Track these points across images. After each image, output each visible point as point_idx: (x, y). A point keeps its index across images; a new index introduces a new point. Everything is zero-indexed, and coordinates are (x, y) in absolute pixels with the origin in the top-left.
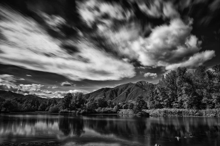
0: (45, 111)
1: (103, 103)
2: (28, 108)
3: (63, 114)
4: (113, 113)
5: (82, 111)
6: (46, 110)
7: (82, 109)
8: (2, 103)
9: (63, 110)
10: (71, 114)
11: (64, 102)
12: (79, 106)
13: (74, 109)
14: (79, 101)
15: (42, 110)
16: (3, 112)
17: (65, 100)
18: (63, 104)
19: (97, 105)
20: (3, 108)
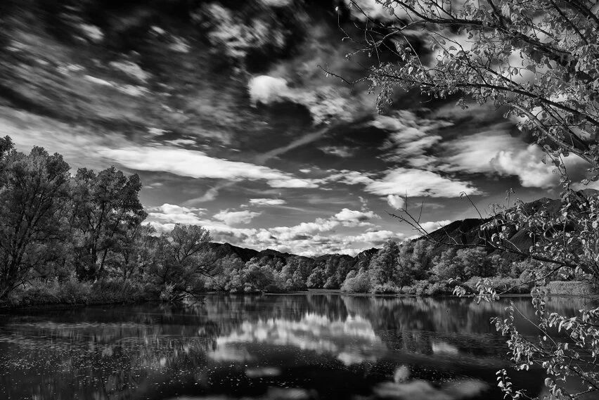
0: (322, 288)
1: (481, 265)
2: (293, 282)
3: (383, 295)
4: (518, 293)
5: (430, 290)
6: (324, 286)
7: (430, 282)
8: (243, 273)
9: (380, 286)
10: (403, 295)
11: (380, 264)
12: (420, 276)
13: (407, 282)
14: (420, 261)
15: (316, 287)
16: (248, 294)
17: (383, 261)
18: (379, 270)
19: (465, 270)
20: (246, 284)
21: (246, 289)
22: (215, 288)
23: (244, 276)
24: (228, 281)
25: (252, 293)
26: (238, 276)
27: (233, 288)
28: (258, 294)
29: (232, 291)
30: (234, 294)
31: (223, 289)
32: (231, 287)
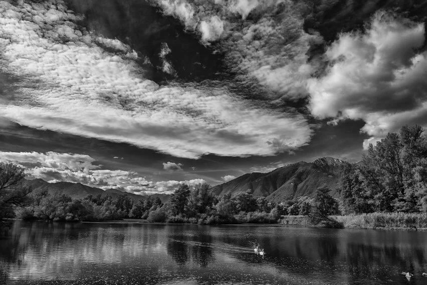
0: (140, 218)
1: (248, 203)
2: (111, 213)
3: (174, 224)
4: (268, 223)
5: (208, 220)
6: (142, 217)
7: (208, 215)
8: (67, 205)
9: (173, 217)
10: (189, 224)
11: (175, 201)
12: (202, 210)
13: (193, 215)
14: (203, 199)
15: (136, 218)
16: (69, 221)
17: (177, 199)
18: (173, 205)
19: (237, 207)
20: (68, 214)
21: (67, 218)
22: (41, 216)
23: (68, 207)
24: (53, 211)
25: (72, 221)
26: (62, 207)
27: (56, 217)
28: (77, 221)
29: (55, 219)
30: (57, 221)
31: (48, 218)
32: (54, 216)
